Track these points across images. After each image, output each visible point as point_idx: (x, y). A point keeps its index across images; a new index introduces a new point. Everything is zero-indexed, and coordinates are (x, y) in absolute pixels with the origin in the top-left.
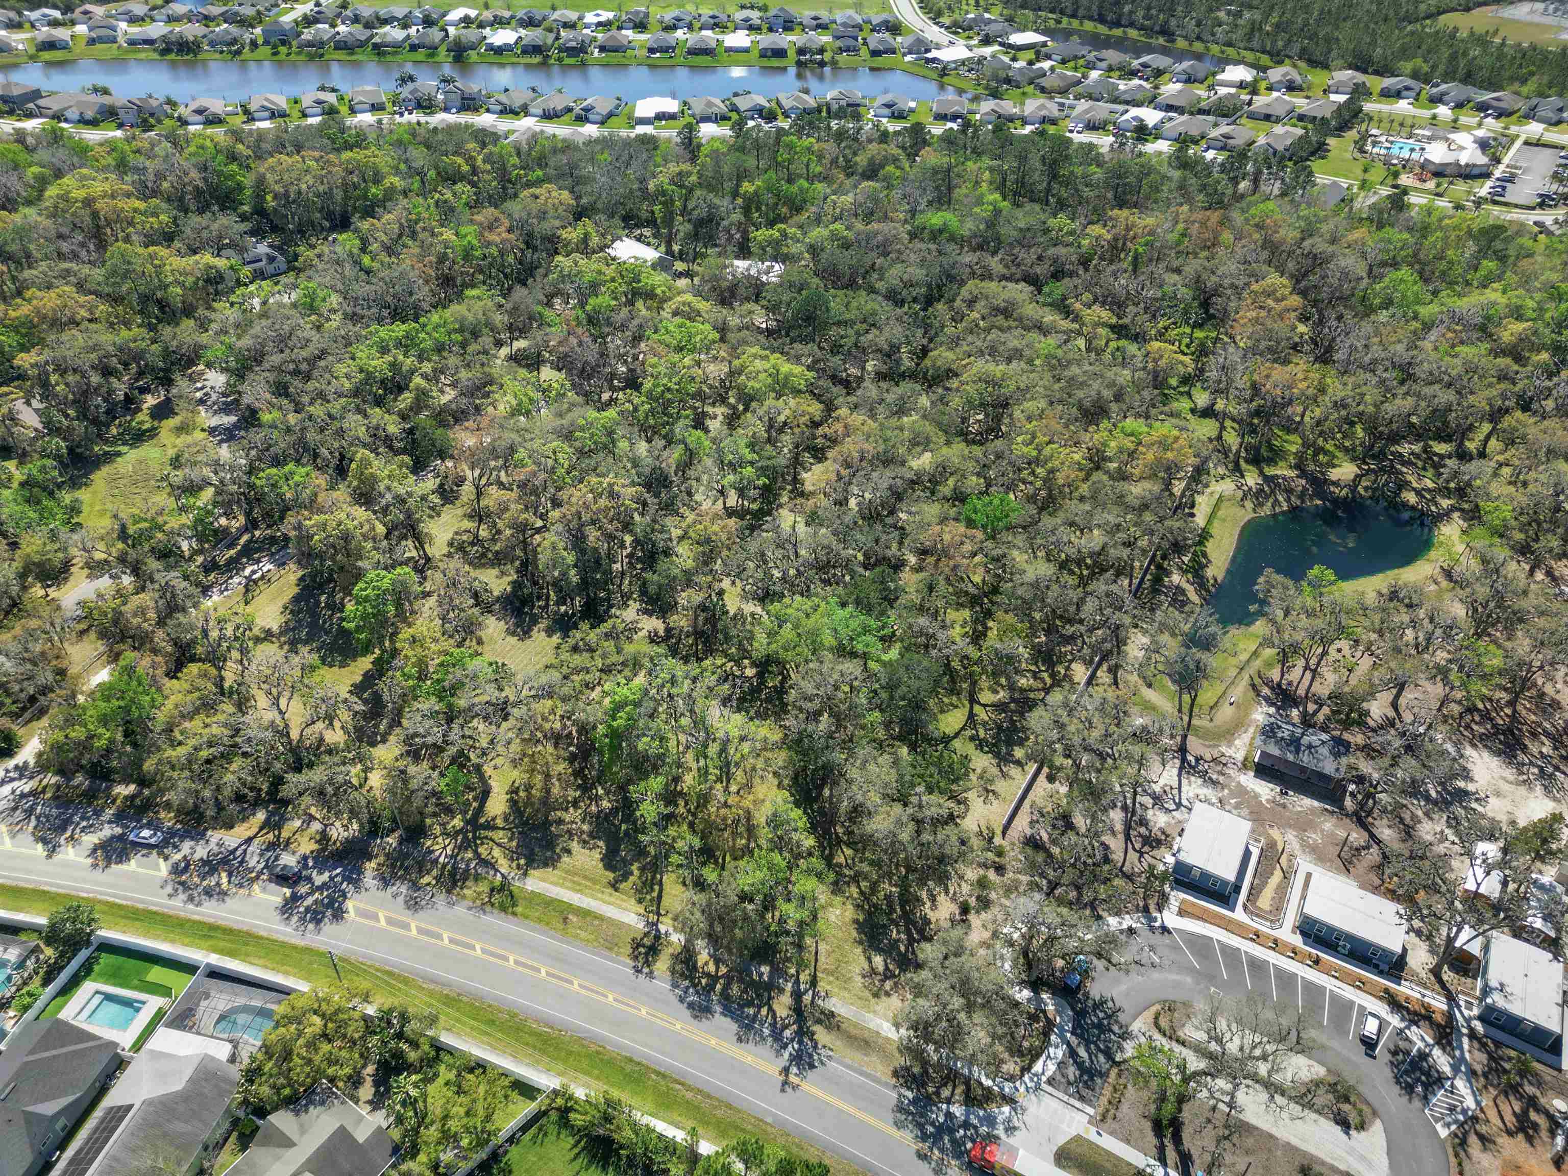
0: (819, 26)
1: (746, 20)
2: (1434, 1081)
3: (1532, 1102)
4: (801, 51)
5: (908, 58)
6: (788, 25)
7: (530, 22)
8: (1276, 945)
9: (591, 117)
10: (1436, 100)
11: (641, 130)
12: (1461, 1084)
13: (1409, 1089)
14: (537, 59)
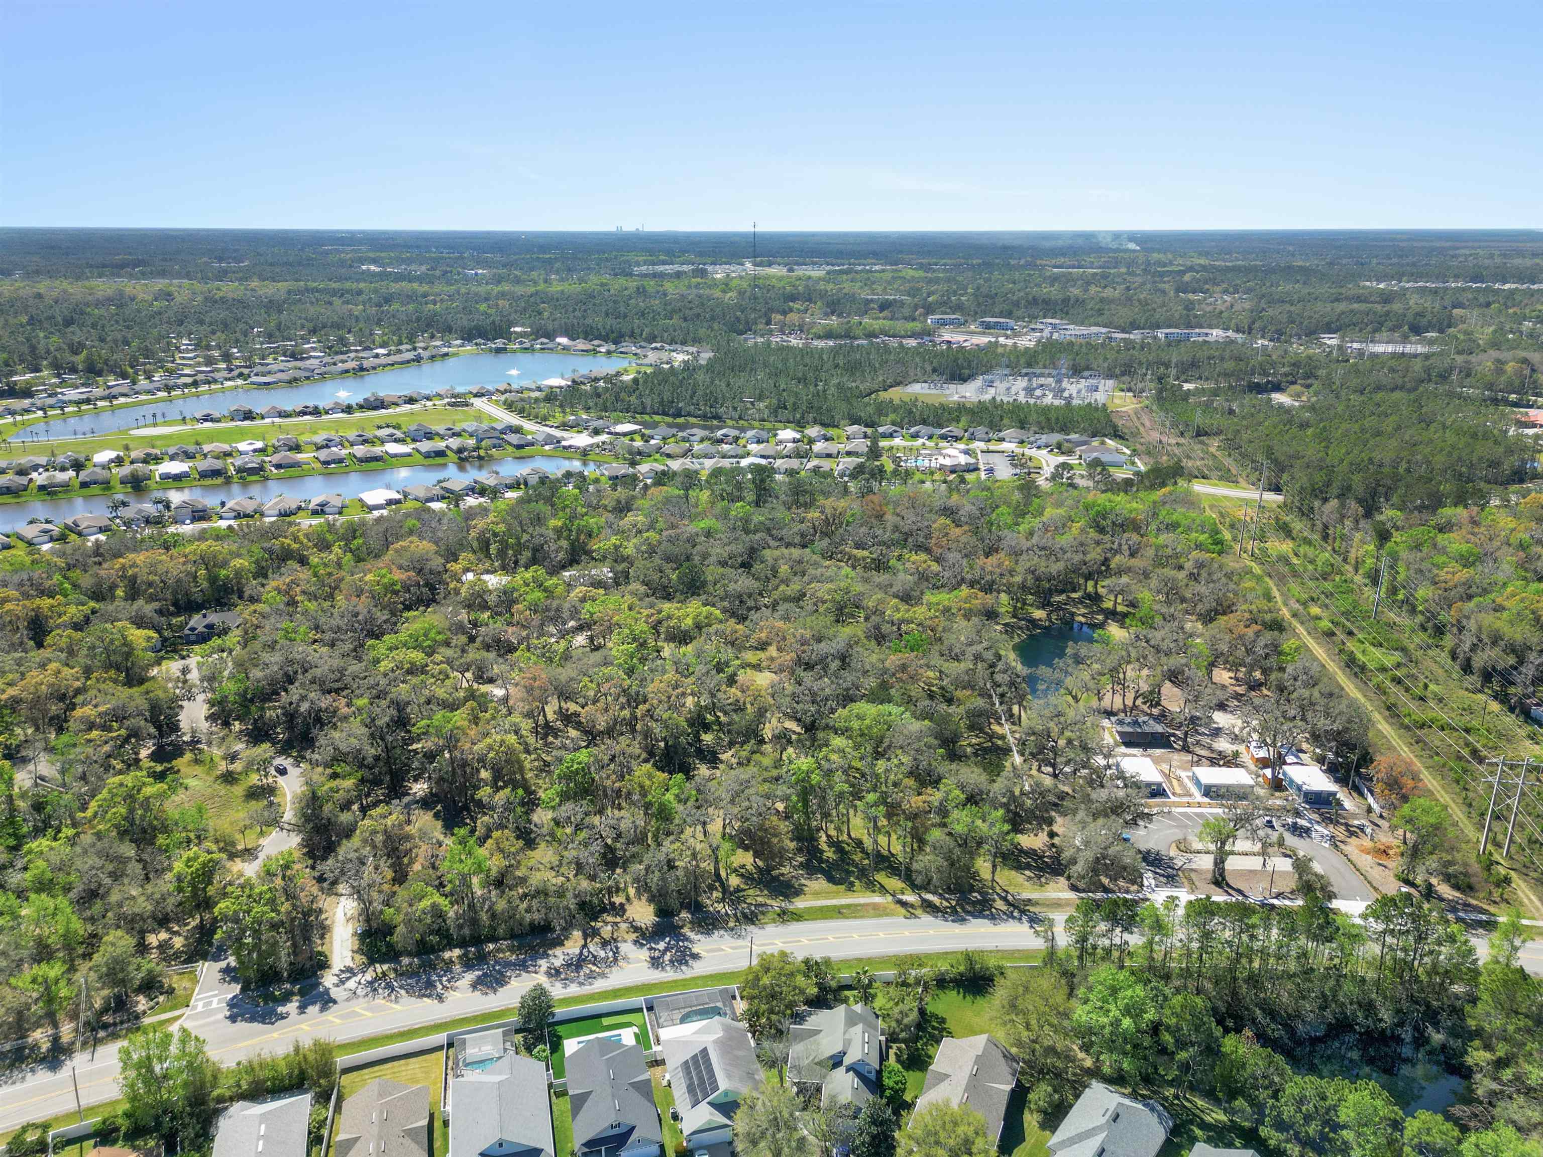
0: (454, 435)
1: (391, 435)
2: (1307, 831)
3: (1347, 825)
4: (460, 451)
5: (547, 447)
6: (429, 436)
7: (189, 456)
8: (1200, 805)
9: (327, 509)
10: (915, 436)
11: (376, 514)
12: (1317, 827)
13: (1300, 836)
14: (220, 480)
